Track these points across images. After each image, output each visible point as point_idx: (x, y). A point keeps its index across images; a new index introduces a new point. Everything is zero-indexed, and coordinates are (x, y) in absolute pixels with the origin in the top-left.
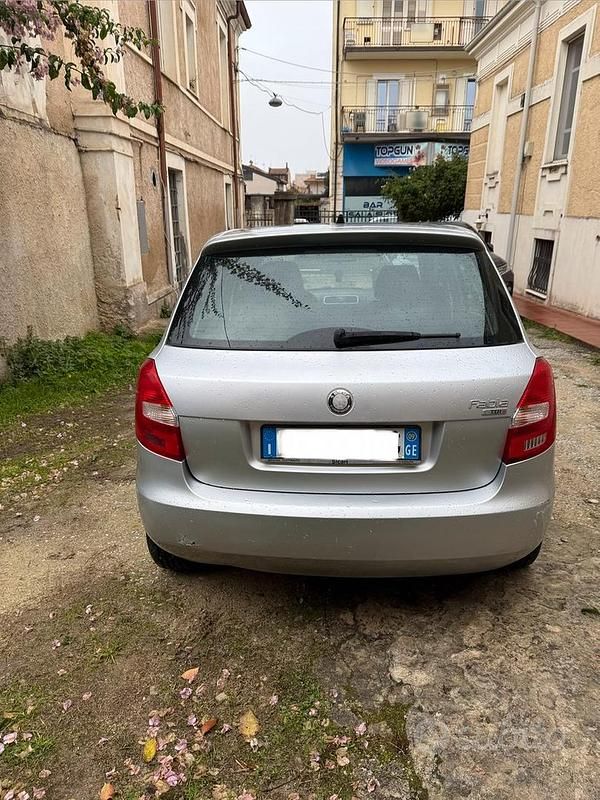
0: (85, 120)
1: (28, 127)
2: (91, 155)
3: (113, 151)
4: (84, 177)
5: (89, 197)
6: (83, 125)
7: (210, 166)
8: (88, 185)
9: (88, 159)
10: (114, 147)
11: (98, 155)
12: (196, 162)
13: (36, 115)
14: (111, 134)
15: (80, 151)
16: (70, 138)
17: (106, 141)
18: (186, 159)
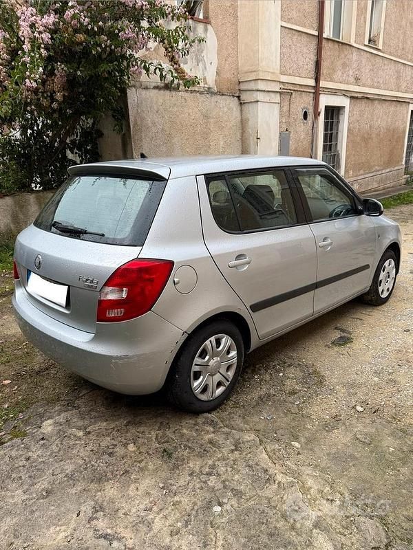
0: (245, 84)
1: (198, 94)
2: (246, 105)
3: (257, 101)
4: (242, 119)
5: (243, 132)
6: (243, 87)
7: (389, 99)
8: (243, 123)
9: (245, 107)
10: (259, 99)
11: (250, 104)
12: (367, 98)
13: (206, 86)
14: (257, 90)
15: (241, 103)
16: (233, 96)
17: (255, 96)
18: (352, 98)
